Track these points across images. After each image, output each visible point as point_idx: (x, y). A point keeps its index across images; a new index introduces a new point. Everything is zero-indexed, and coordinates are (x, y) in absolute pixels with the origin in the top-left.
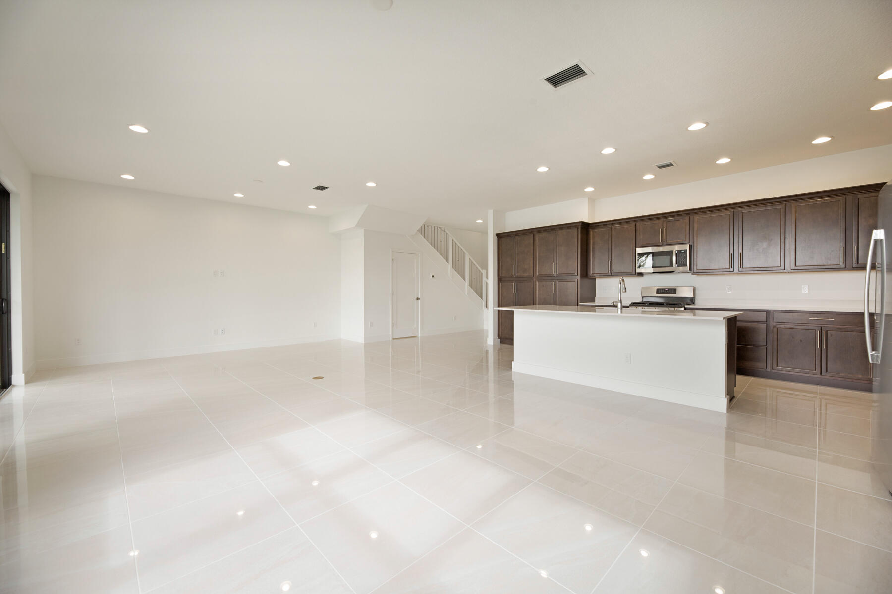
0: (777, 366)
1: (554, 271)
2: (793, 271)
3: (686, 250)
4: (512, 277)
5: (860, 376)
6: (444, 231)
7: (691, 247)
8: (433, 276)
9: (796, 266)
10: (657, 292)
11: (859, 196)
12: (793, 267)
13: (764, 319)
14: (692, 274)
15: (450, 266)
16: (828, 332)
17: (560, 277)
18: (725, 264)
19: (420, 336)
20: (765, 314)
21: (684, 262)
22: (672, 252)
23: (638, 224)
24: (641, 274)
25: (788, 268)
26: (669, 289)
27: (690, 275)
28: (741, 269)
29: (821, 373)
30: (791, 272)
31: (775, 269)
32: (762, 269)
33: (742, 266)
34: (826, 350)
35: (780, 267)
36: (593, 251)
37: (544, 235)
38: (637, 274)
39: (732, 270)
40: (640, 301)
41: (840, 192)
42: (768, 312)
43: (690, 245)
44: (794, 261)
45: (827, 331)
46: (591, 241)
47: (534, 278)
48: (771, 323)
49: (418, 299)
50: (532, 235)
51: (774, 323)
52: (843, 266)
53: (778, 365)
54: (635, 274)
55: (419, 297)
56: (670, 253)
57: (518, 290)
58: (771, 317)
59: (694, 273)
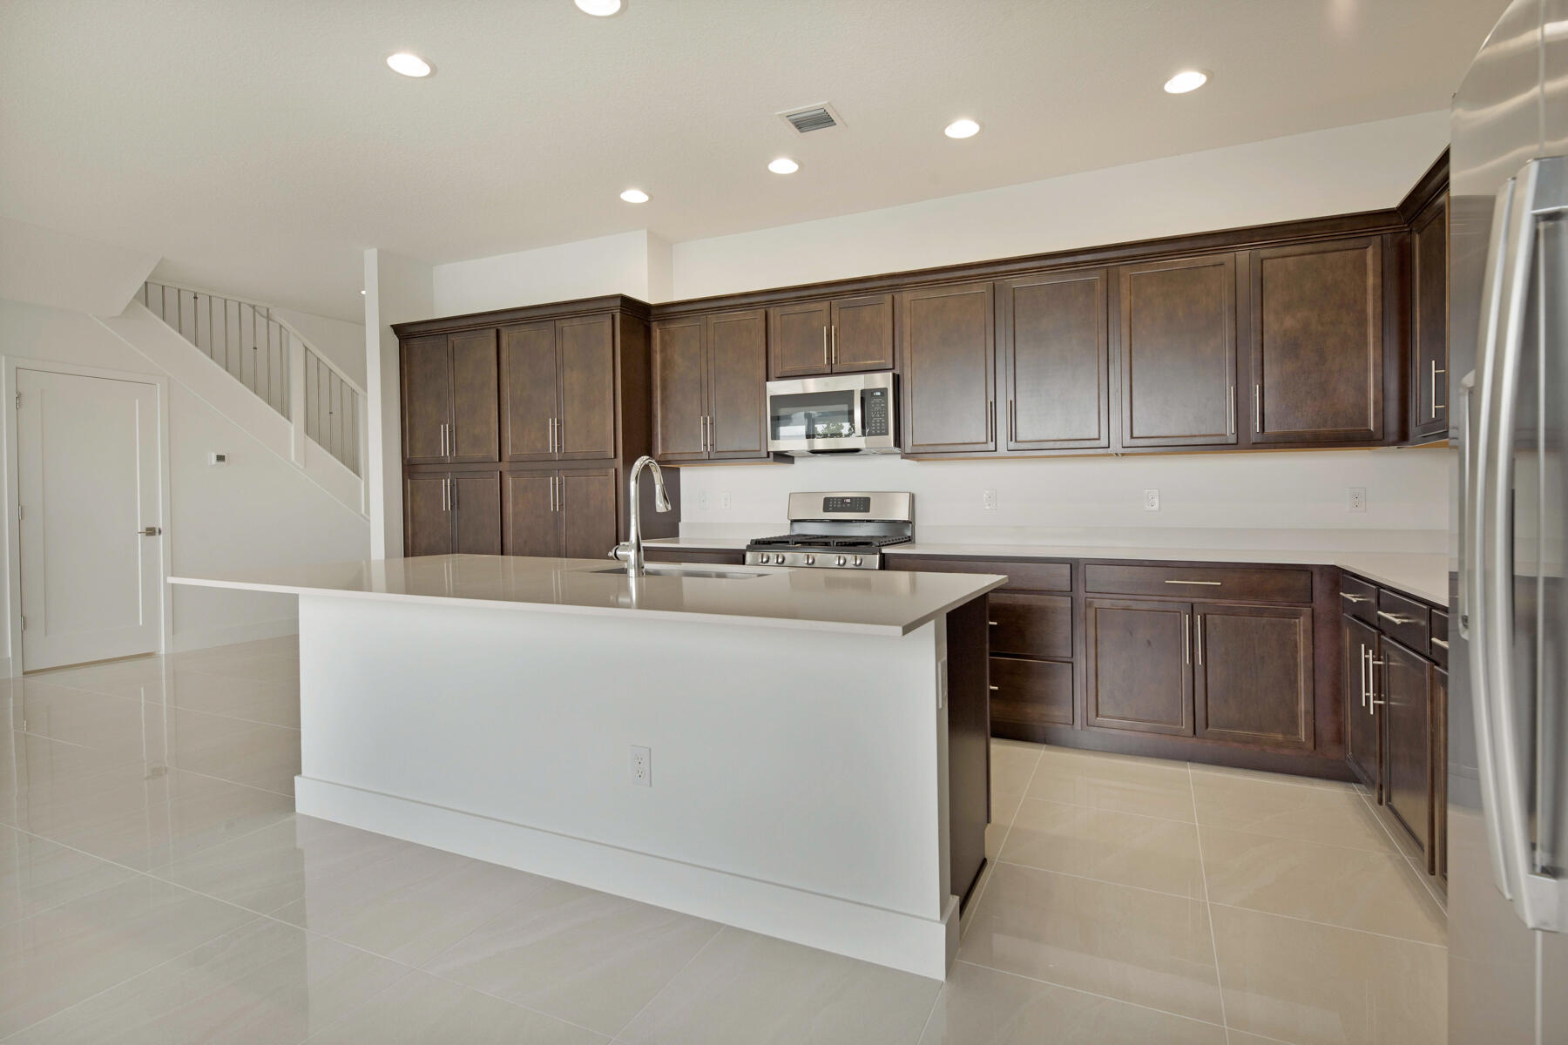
0: (1097, 716)
1: (552, 446)
2: (1127, 453)
3: (886, 389)
4: (441, 462)
5: (1280, 737)
6: (268, 318)
7: (897, 380)
8: (221, 458)
9: (1132, 437)
10: (826, 509)
11: (1265, 253)
12: (1128, 441)
13: (1065, 584)
14: (902, 458)
15: (294, 429)
16: (1208, 616)
17: (570, 464)
18: (978, 433)
19: (163, 652)
20: (1066, 569)
21: (881, 423)
22: (851, 392)
23: (774, 312)
24: (783, 457)
25: (1116, 447)
26: (851, 498)
27: (897, 463)
28: (1012, 445)
29: (1195, 733)
30: (1123, 455)
31: (1088, 444)
32: (1058, 445)
33: (1013, 436)
34: (1203, 667)
35: (1099, 439)
36: (664, 388)
37: (526, 332)
38: (772, 455)
39: (991, 446)
40: (784, 531)
41: (1221, 240)
42: (1074, 565)
43: (894, 374)
44: (1129, 424)
45: (1205, 615)
46: (658, 359)
47: (504, 466)
48: (1081, 594)
49: (151, 532)
50: (493, 333)
51: (1089, 595)
52: (1232, 440)
53: (1100, 713)
54: (768, 456)
55: (160, 524)
56: (848, 395)
57: (456, 502)
58: (1081, 577)
59: (905, 456)
